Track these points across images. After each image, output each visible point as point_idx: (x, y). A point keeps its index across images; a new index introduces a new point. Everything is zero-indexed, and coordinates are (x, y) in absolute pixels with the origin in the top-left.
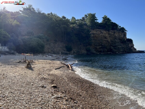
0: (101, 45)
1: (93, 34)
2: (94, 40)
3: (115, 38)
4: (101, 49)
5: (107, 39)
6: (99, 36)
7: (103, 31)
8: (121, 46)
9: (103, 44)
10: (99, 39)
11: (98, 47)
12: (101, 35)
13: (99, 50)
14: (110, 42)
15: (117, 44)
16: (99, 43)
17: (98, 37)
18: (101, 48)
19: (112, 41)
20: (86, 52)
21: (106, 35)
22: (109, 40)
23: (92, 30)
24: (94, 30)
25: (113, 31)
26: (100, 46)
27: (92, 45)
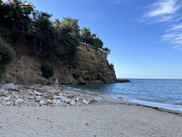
3: (102, 61)
4: (88, 76)
5: (94, 60)
6: (85, 55)
7: (90, 49)
8: (109, 72)
9: (89, 68)
10: (86, 60)
11: (83, 72)
12: (87, 53)
14: (98, 66)
16: (85, 66)
18: (88, 73)
21: (93, 55)
22: (96, 62)
27: (76, 68)
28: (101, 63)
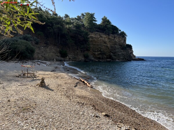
0: (100, 51)
1: (92, 37)
2: (92, 44)
3: (115, 43)
4: (100, 56)
5: (106, 44)
6: (98, 40)
7: (102, 35)
8: (121, 52)
9: (102, 50)
10: (99, 44)
11: (96, 53)
12: (100, 39)
13: (98, 56)
14: (110, 48)
15: (117, 50)
16: (97, 48)
17: (96, 41)
18: (100, 54)
19: (112, 47)
20: (83, 59)
21: (105, 40)
22: (108, 45)
23: (90, 33)
24: (93, 33)
25: (113, 35)
27: (90, 51)
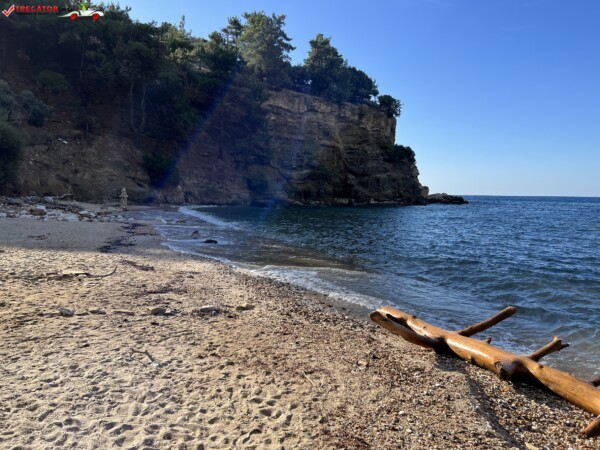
0: (309, 166)
2: (279, 138)
3: (364, 138)
7: (316, 104)
8: (385, 172)
10: (302, 138)
11: (295, 174)
13: (301, 188)
14: (345, 155)
16: (298, 156)
17: (295, 128)
18: (309, 177)
19: (351, 151)
21: (329, 123)
22: (339, 145)
23: (271, 92)
24: (280, 94)
25: (356, 107)
26: (305, 171)
27: (268, 164)
28: (356, 147)
